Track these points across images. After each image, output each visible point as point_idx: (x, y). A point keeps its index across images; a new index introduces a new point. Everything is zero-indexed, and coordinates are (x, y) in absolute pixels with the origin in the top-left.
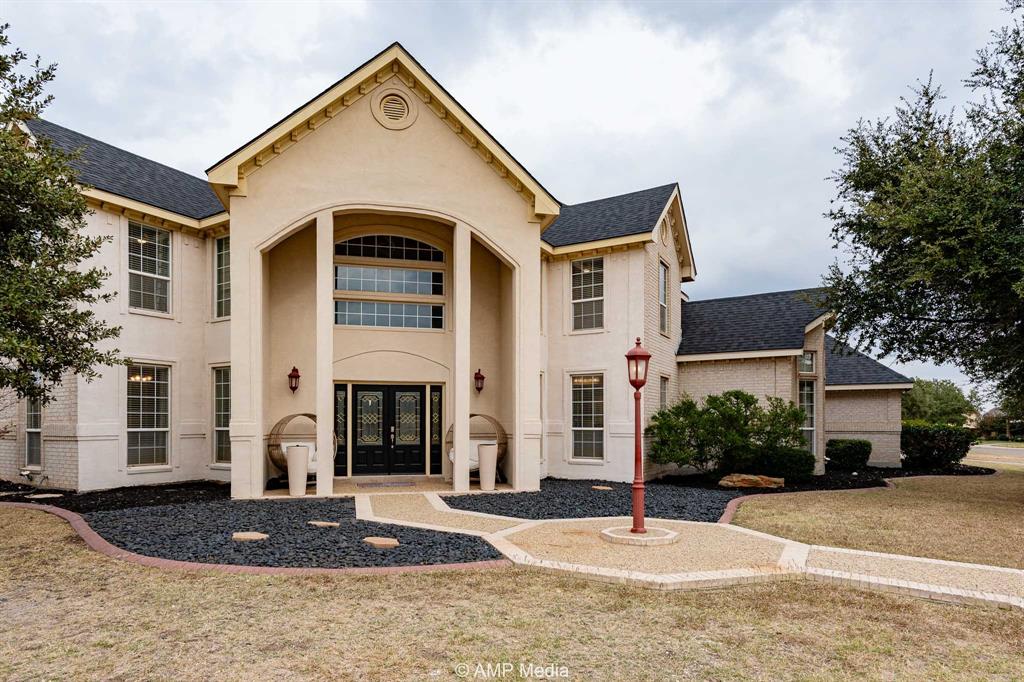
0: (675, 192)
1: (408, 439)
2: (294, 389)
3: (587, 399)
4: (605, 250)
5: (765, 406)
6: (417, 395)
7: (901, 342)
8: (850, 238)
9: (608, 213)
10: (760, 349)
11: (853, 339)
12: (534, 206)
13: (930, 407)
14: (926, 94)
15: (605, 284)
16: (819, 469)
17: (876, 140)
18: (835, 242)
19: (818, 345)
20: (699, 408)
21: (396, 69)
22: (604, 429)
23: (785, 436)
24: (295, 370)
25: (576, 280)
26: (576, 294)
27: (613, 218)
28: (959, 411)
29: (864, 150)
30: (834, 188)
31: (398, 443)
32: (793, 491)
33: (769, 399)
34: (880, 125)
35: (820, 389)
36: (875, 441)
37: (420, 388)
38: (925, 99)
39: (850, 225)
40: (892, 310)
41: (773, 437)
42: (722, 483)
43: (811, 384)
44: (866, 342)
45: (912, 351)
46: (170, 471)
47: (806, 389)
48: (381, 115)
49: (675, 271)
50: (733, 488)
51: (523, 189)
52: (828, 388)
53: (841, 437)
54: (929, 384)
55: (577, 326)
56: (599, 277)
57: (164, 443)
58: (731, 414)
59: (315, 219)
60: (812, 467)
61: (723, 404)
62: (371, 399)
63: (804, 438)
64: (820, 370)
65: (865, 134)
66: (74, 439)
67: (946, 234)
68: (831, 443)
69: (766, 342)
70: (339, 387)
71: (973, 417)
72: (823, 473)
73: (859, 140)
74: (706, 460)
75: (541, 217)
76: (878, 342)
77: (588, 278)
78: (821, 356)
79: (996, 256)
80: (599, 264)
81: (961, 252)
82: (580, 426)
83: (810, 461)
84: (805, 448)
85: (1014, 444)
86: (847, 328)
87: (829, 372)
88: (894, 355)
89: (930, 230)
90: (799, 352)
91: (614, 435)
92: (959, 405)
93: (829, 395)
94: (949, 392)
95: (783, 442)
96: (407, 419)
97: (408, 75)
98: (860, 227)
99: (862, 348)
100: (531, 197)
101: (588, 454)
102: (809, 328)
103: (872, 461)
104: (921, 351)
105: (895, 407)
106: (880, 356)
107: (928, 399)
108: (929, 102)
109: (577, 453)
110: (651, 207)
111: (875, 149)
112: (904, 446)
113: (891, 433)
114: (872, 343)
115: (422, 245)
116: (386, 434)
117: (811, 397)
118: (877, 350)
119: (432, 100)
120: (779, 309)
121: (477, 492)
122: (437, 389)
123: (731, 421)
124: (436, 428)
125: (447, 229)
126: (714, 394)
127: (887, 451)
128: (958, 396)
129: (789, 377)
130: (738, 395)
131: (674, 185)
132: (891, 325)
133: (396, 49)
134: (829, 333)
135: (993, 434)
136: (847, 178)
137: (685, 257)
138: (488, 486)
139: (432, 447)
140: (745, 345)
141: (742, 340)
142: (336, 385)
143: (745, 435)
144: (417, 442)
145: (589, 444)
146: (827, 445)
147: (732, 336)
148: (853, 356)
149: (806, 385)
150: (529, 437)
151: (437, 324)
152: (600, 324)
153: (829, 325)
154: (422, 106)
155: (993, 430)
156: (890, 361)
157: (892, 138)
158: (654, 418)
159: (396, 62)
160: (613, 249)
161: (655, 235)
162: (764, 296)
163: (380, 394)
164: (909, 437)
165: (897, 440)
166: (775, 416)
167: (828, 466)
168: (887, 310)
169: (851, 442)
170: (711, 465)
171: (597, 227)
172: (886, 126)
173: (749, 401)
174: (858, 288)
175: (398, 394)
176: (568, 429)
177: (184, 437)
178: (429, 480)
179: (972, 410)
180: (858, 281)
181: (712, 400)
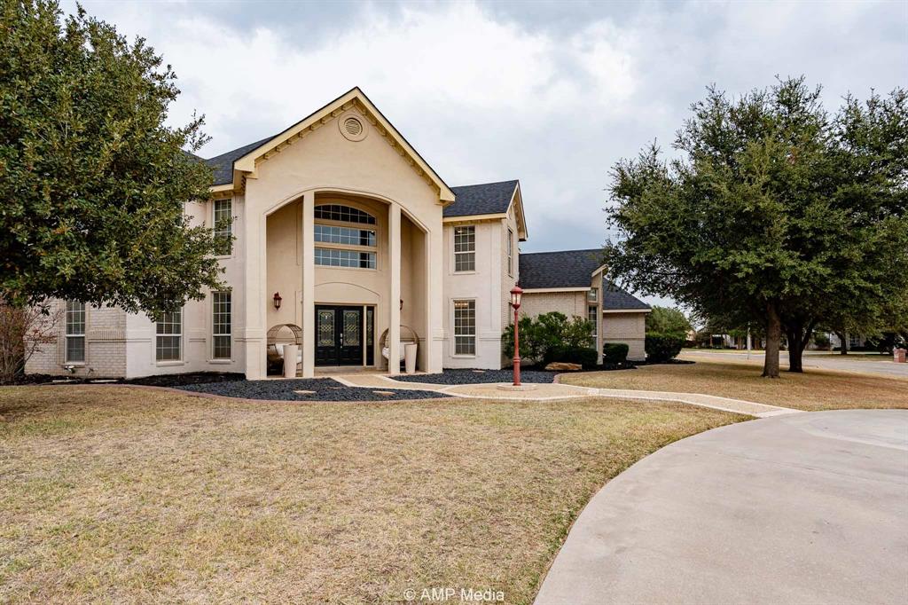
0: (517, 186)
1: (353, 342)
2: (278, 307)
3: (465, 316)
4: (476, 222)
5: (571, 321)
6: (358, 312)
7: (643, 285)
8: (616, 224)
9: (477, 197)
10: (567, 286)
11: (618, 281)
12: (439, 195)
13: (665, 326)
14: (653, 149)
15: (476, 242)
16: (600, 361)
17: (629, 170)
18: (609, 226)
19: (599, 284)
20: (533, 322)
21: (355, 102)
22: (476, 335)
23: (582, 339)
24: (277, 295)
25: (457, 239)
26: (457, 248)
27: (480, 201)
28: (682, 329)
29: (623, 175)
30: (608, 195)
31: (345, 344)
32: (587, 371)
33: (574, 317)
34: (631, 163)
35: (600, 311)
36: (630, 344)
37: (360, 308)
38: (653, 152)
39: (616, 217)
40: (638, 267)
41: (575, 340)
42: (547, 368)
43: (595, 309)
44: (625, 284)
45: (648, 290)
46: (182, 365)
47: (592, 312)
48: (344, 130)
49: (515, 235)
50: (554, 371)
51: (432, 183)
52: (605, 311)
53: (611, 342)
54: (665, 310)
55: (458, 269)
56: (472, 238)
57: (178, 345)
58: (552, 325)
59: (303, 197)
60: (596, 359)
61: (548, 320)
62: (327, 315)
63: (592, 341)
64: (600, 300)
65: (624, 166)
66: (124, 341)
67: (661, 230)
68: (606, 346)
69: (570, 282)
70: (318, 307)
71: (691, 332)
72: (602, 363)
73: (620, 169)
74: (537, 355)
75: (443, 201)
76: (631, 284)
77: (464, 239)
78: (600, 291)
79: (684, 243)
80: (472, 229)
81: (669, 240)
82: (460, 334)
83: (595, 354)
84: (592, 347)
85: (715, 351)
86: (615, 276)
87: (605, 301)
88: (639, 292)
89: (655, 227)
90: (589, 289)
91: (482, 340)
92: (682, 324)
93: (605, 316)
94: (677, 316)
95: (581, 343)
96: (350, 328)
97: (362, 107)
98: (622, 219)
99: (623, 288)
100: (437, 189)
101: (465, 352)
102: (594, 274)
103: (629, 357)
104: (653, 291)
105: (641, 323)
106: (633, 293)
107: (664, 320)
108: (655, 154)
109: (458, 351)
110: (504, 195)
111: (628, 175)
112: (647, 349)
113: (639, 339)
114: (628, 285)
115: (361, 213)
116: (337, 339)
117: (595, 317)
118: (630, 290)
119: (377, 124)
120: (576, 262)
121: (404, 374)
122: (371, 308)
123: (552, 329)
124: (370, 334)
125: (385, 206)
126: (542, 314)
127: (637, 351)
128: (682, 319)
129: (583, 304)
130: (556, 314)
131: (517, 182)
132: (638, 275)
133: (356, 91)
134: (605, 277)
135: (703, 344)
136: (615, 190)
137: (521, 227)
138: (411, 370)
139: (368, 347)
140: (557, 284)
141: (556, 280)
142: (316, 306)
143: (560, 338)
144: (357, 344)
145: (465, 345)
146: (604, 347)
147: (550, 277)
148: (619, 292)
149: (592, 308)
150: (436, 339)
151: (363, 265)
152: (473, 268)
153: (605, 272)
154: (370, 127)
155: (704, 342)
156: (637, 295)
157: (637, 171)
158: (507, 328)
159: (356, 99)
160: (481, 221)
161: (507, 215)
162: (568, 252)
163: (333, 312)
164: (650, 343)
165: (642, 344)
166: (577, 327)
167: (604, 360)
168: (635, 266)
169: (617, 345)
170: (539, 358)
171: (470, 207)
172: (634, 164)
173: (563, 318)
174: (620, 254)
175: (345, 312)
176: (453, 336)
177: (192, 340)
178: (366, 370)
179: (690, 328)
180: (621, 249)
181: (541, 317)
